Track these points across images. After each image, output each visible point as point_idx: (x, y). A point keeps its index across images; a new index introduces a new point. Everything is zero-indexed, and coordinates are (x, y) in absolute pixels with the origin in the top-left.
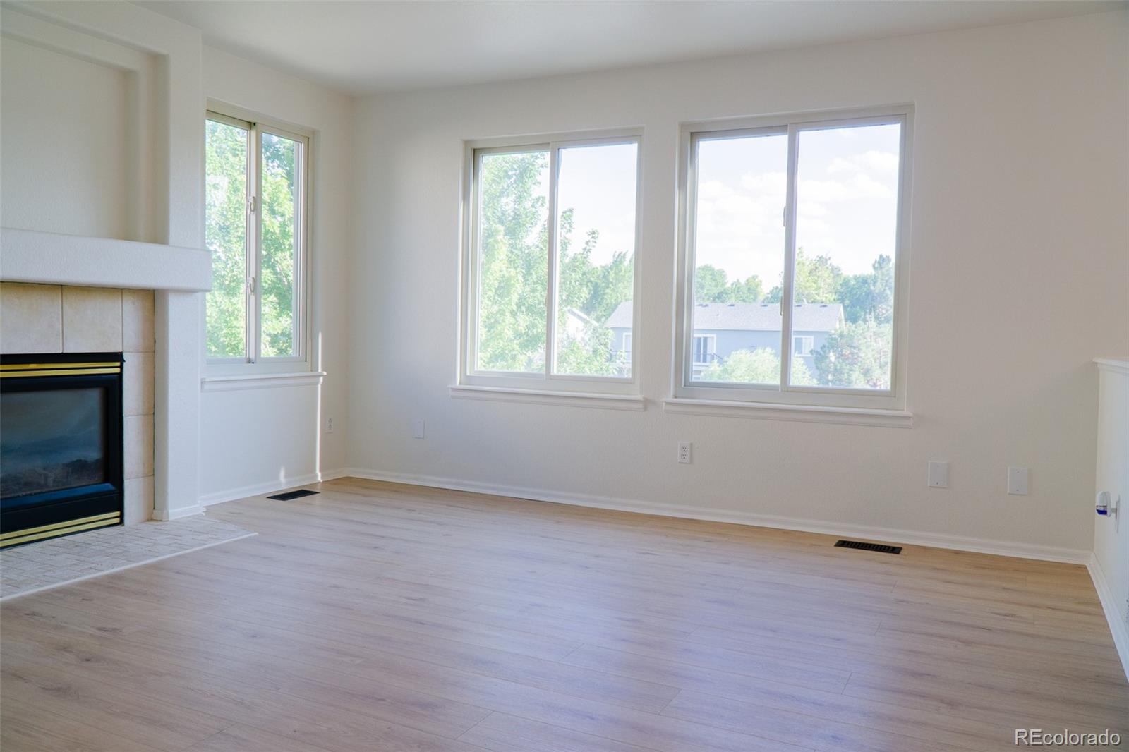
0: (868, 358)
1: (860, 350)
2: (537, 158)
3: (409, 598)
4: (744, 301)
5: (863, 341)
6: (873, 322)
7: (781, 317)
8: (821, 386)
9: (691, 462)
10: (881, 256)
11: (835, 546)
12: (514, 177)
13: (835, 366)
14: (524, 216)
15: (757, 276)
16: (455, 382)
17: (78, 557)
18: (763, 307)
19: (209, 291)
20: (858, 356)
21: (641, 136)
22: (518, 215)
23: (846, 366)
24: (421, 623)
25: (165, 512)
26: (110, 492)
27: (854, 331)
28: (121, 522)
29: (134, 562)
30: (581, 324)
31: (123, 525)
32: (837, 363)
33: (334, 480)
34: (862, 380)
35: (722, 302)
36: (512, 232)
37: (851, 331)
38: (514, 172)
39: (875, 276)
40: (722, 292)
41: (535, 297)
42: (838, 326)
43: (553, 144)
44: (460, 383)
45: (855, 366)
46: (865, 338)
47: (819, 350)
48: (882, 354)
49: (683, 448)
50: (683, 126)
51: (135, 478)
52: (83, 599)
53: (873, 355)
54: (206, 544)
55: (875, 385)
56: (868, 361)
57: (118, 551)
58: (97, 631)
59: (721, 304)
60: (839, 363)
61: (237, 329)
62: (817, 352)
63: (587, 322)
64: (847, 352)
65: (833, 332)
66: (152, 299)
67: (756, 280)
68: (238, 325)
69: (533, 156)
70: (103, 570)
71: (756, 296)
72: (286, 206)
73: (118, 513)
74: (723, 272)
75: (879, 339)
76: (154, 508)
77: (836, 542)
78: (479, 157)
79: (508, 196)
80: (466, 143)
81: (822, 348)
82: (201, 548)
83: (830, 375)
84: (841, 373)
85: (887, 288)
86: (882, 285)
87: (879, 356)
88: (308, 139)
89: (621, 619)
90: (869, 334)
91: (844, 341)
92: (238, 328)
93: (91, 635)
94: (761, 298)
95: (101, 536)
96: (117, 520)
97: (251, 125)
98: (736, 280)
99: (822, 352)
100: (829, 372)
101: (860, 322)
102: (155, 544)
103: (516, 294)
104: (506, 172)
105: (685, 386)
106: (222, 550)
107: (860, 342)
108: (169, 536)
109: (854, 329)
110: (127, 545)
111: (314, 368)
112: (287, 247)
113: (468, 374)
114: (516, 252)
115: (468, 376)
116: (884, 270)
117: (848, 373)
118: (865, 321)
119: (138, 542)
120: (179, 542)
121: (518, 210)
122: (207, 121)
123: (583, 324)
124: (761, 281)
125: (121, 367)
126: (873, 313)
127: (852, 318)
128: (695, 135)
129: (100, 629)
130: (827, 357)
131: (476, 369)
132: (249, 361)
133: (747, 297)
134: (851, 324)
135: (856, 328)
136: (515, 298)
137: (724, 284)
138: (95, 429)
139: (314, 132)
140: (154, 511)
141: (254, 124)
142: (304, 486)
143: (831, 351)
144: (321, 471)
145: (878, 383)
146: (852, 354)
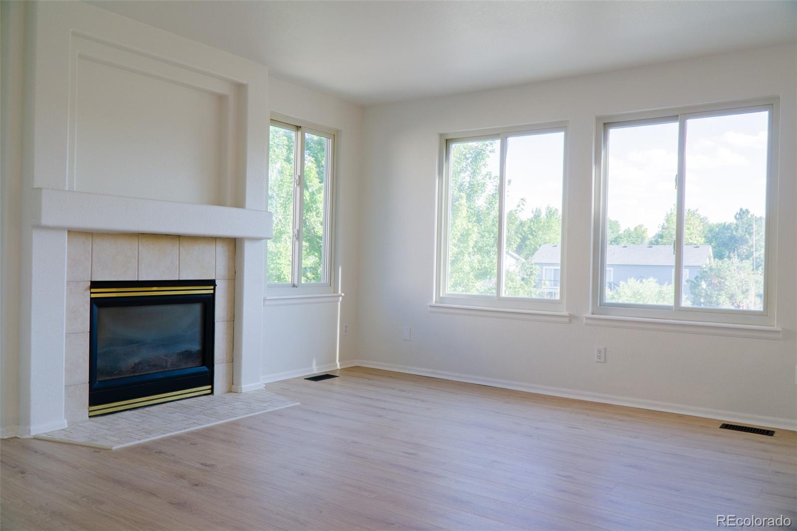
0: (733, 286)
1: (726, 279)
2: (487, 146)
3: (406, 453)
4: (634, 243)
5: (728, 273)
6: (736, 259)
7: (674, 256)
8: (695, 306)
9: (605, 362)
10: (741, 210)
11: (720, 428)
12: (471, 159)
13: (706, 291)
14: (477, 186)
15: (643, 225)
16: (432, 301)
17: (185, 415)
18: (649, 248)
19: (269, 239)
20: (724, 284)
21: (566, 127)
22: (472, 185)
23: (715, 291)
24: (415, 471)
25: (240, 387)
26: (205, 372)
27: (721, 266)
28: (212, 393)
29: (222, 420)
30: (513, 261)
31: (213, 395)
32: (707, 289)
33: (347, 368)
34: (728, 302)
35: (618, 244)
36: (469, 198)
37: (719, 266)
38: (470, 155)
39: (736, 225)
40: (617, 238)
41: (484, 241)
42: (708, 262)
43: (502, 134)
44: (436, 302)
45: (722, 292)
46: (730, 271)
47: (694, 280)
48: (744, 283)
49: (599, 351)
50: (598, 119)
51: (220, 363)
52: (191, 444)
53: (737, 284)
54: (267, 410)
55: (739, 306)
56: (732, 288)
57: (212, 412)
58: (200, 465)
59: (617, 246)
60: (709, 289)
61: (279, 265)
62: (692, 281)
63: (518, 260)
64: (715, 281)
65: (704, 266)
66: (234, 244)
67: (643, 228)
68: (280, 262)
69: (484, 144)
70: (202, 425)
71: (643, 239)
72: (314, 182)
73: (210, 387)
74: (617, 222)
75: (742, 272)
76: (233, 384)
77: (720, 425)
78: (450, 145)
79: (465, 172)
80: (441, 135)
81: (695, 278)
82: (263, 412)
83: (702, 299)
84: (711, 297)
85: (747, 233)
86: (743, 231)
87: (741, 284)
88: (334, 136)
89: (559, 475)
90: (732, 268)
91: (713, 273)
92: (281, 264)
93: (197, 468)
94: (646, 241)
95: (200, 402)
96: (209, 391)
97: (298, 128)
98: (627, 229)
99: (695, 281)
100: (701, 296)
101: (726, 259)
102: (234, 408)
103: (472, 241)
104: (465, 155)
105: (600, 306)
106: (278, 414)
107: (725, 274)
108: (243, 403)
109: (721, 264)
110: (216, 408)
111: (336, 291)
112: (314, 209)
113: (441, 296)
114: (471, 211)
115: (442, 297)
116: (744, 220)
117: (716, 297)
118: (729, 258)
119: (224, 407)
120: (249, 407)
121: (473, 182)
122: (271, 127)
123: (515, 261)
124: (646, 229)
125: (214, 289)
126: (736, 253)
127: (719, 256)
128: (607, 124)
129: (202, 464)
130: (699, 285)
131: (446, 292)
132: (294, 286)
133: (636, 241)
134: (718, 260)
135: (722, 263)
136: (471, 244)
137: (618, 231)
138: (197, 330)
139: (338, 131)
140: (232, 386)
141: (300, 127)
142: (329, 371)
143: (703, 280)
144: (339, 361)
145: (741, 305)
146: (720, 283)
